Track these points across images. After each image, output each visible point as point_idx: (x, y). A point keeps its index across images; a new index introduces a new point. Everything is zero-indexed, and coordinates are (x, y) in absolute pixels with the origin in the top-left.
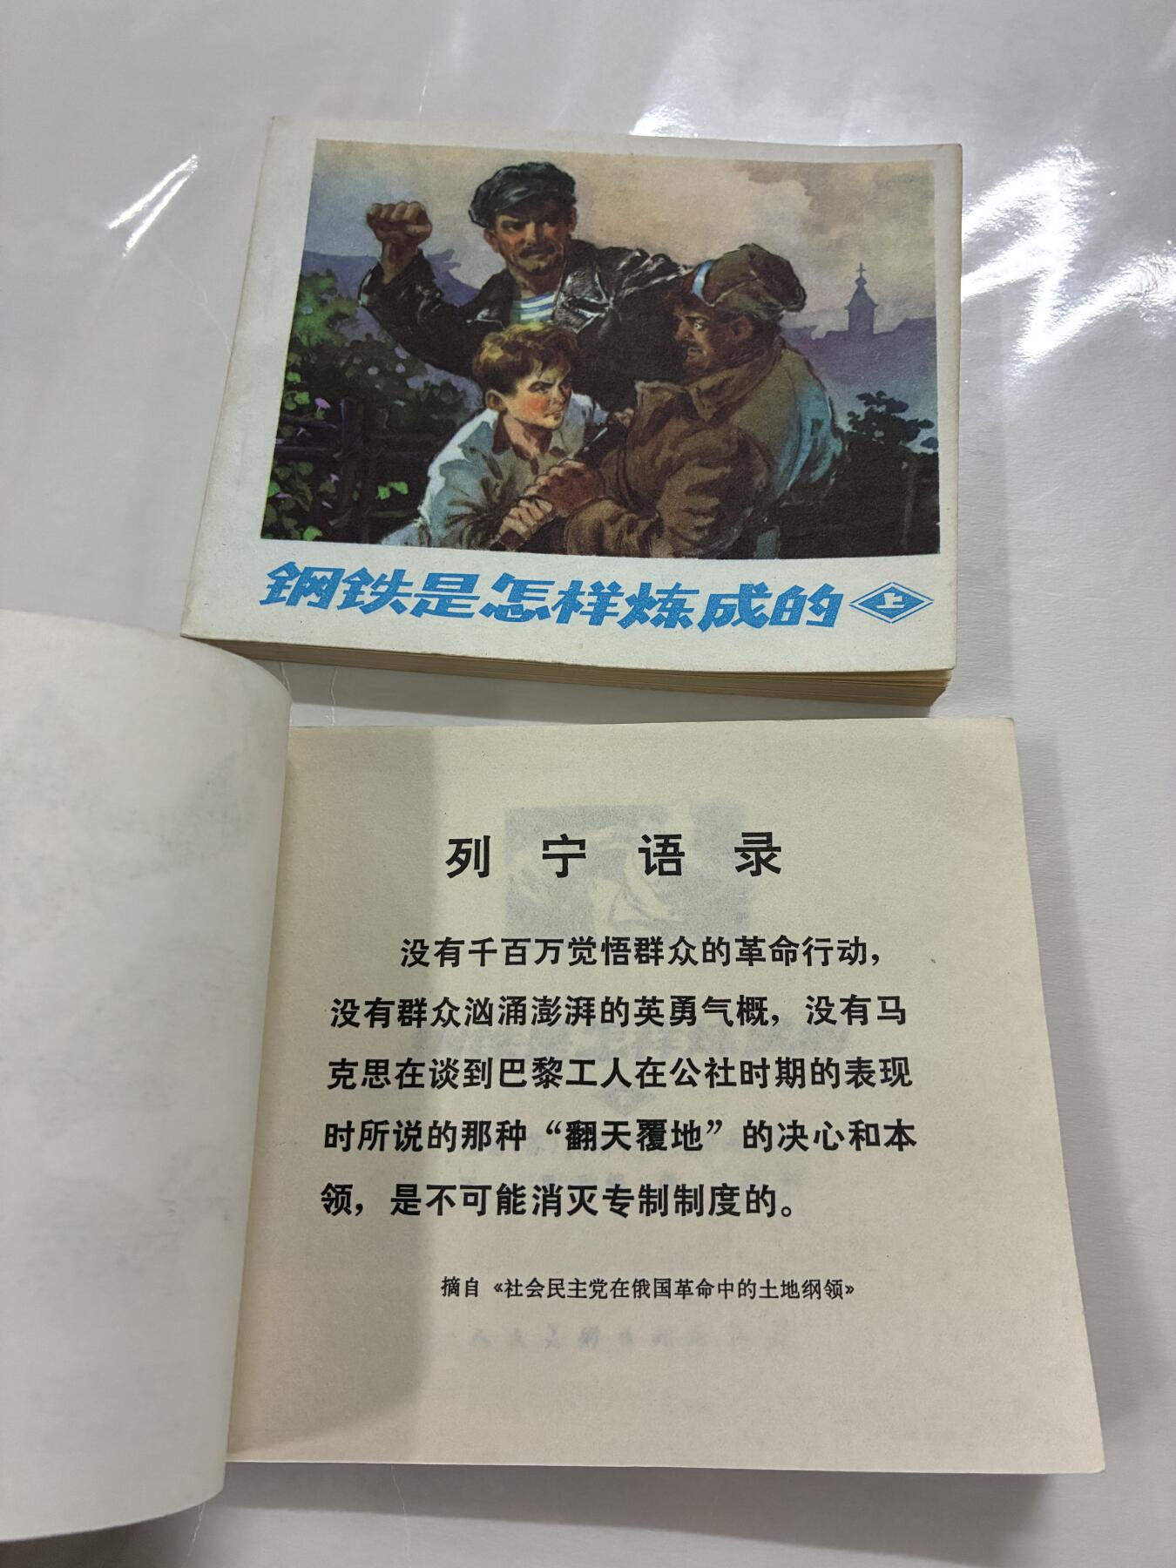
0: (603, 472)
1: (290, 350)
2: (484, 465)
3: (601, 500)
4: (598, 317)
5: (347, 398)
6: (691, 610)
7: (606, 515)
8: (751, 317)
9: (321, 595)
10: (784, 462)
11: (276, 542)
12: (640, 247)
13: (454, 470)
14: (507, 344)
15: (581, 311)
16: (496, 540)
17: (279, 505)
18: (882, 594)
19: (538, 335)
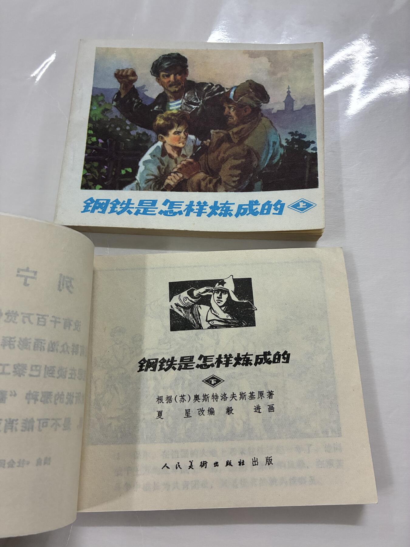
0: (200, 162)
1: (89, 122)
2: (158, 161)
3: (200, 172)
4: (197, 107)
5: (110, 139)
6: (232, 210)
7: (202, 177)
8: (250, 106)
9: (102, 209)
10: (263, 157)
11: (86, 190)
12: (211, 82)
13: (148, 163)
14: (165, 118)
15: (191, 105)
16: (163, 187)
17: (87, 177)
18: (299, 203)
19: (175, 114)
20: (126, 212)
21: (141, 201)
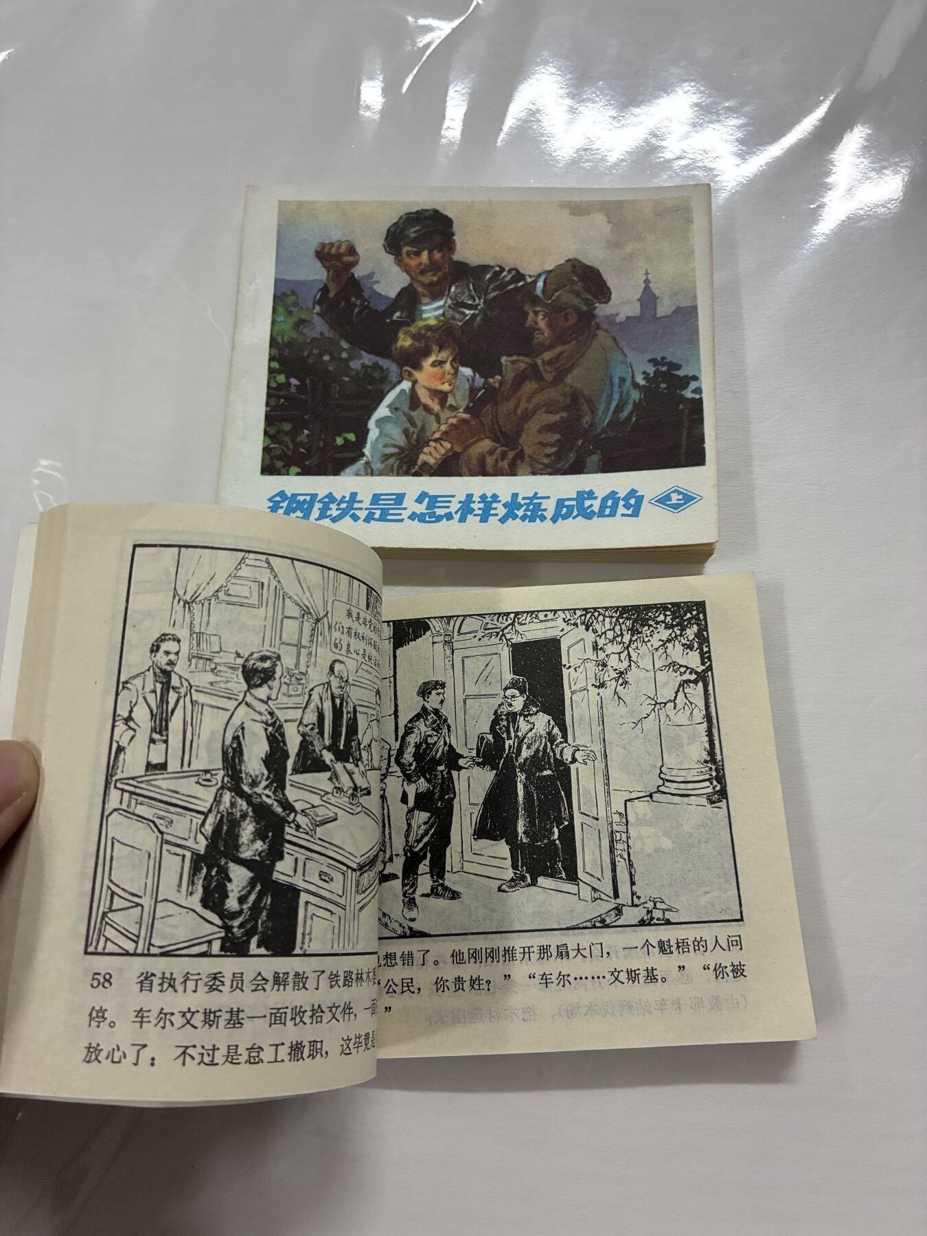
0: (483, 420)
1: (271, 346)
2: (404, 419)
3: (483, 439)
4: (473, 314)
5: (312, 377)
6: (545, 510)
7: (487, 449)
8: (575, 309)
9: (304, 511)
10: (602, 407)
11: (271, 477)
12: (499, 263)
13: (385, 423)
14: (414, 335)
15: (463, 310)
16: (416, 469)
17: (271, 452)
18: (669, 494)
19: (434, 328)
20: (348, 518)
21: (374, 495)
